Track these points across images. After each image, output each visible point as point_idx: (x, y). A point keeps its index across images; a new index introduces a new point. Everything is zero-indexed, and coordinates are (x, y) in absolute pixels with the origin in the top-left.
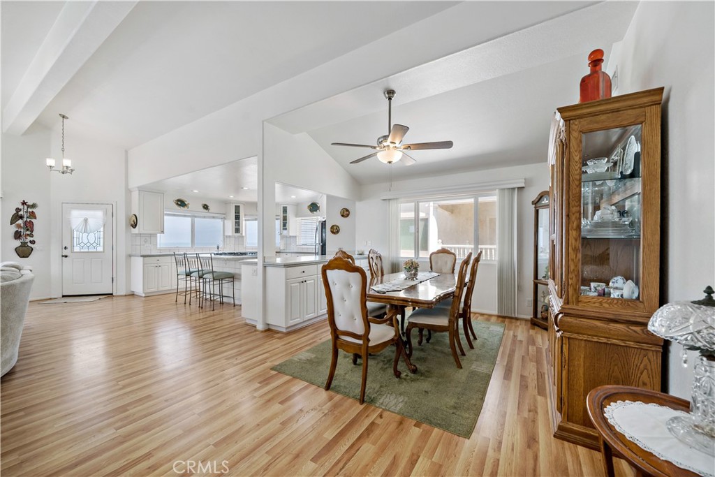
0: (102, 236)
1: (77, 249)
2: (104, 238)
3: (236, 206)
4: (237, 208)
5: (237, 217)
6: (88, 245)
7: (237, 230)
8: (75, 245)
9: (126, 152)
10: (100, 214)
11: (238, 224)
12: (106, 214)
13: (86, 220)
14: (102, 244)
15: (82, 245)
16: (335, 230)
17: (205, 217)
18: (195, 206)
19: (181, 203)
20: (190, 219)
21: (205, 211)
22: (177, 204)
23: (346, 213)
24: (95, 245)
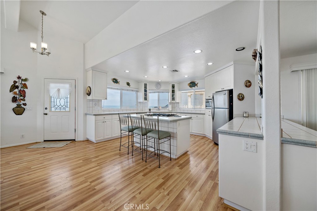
0: (68, 101)
1: (53, 109)
2: (70, 102)
3: (145, 84)
4: (146, 85)
5: (146, 91)
6: (60, 106)
7: (146, 99)
8: (52, 107)
9: (84, 45)
10: (67, 86)
11: (146, 95)
12: (71, 86)
13: (59, 90)
14: (68, 106)
15: (56, 106)
16: (241, 98)
17: (128, 90)
18: (123, 83)
19: (115, 81)
20: (119, 91)
21: (128, 86)
22: (113, 81)
23: (248, 84)
24: (64, 107)
